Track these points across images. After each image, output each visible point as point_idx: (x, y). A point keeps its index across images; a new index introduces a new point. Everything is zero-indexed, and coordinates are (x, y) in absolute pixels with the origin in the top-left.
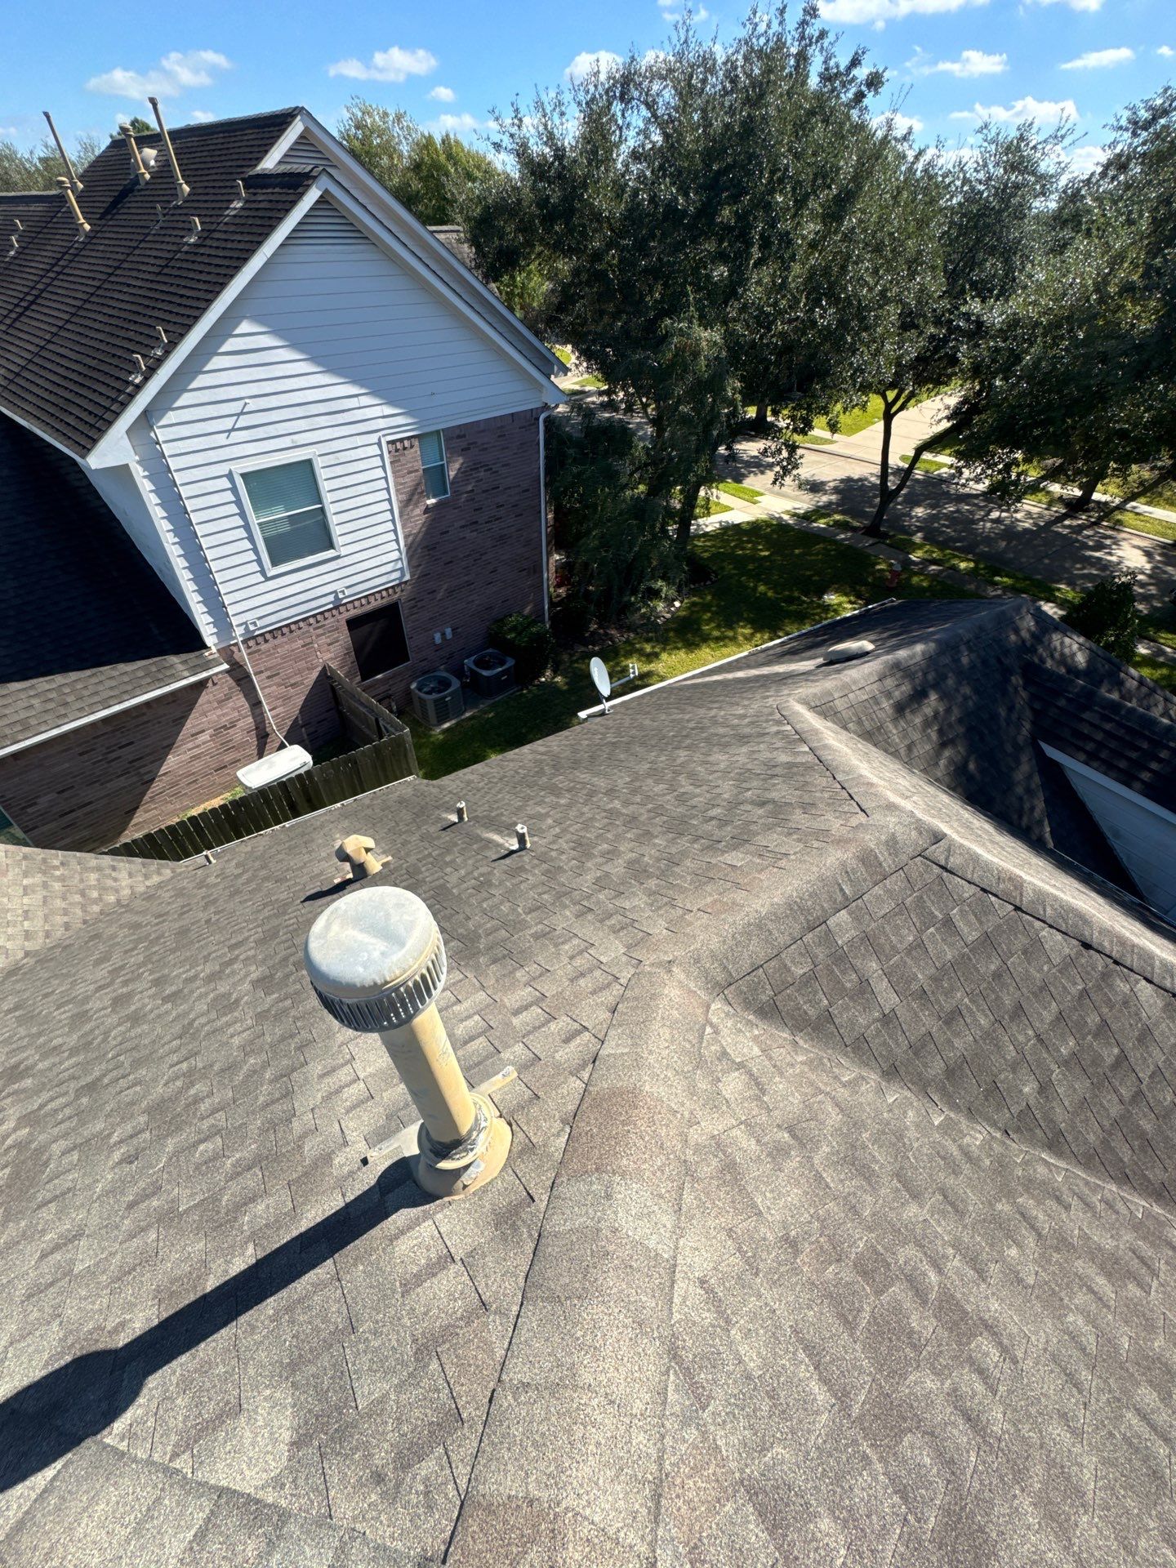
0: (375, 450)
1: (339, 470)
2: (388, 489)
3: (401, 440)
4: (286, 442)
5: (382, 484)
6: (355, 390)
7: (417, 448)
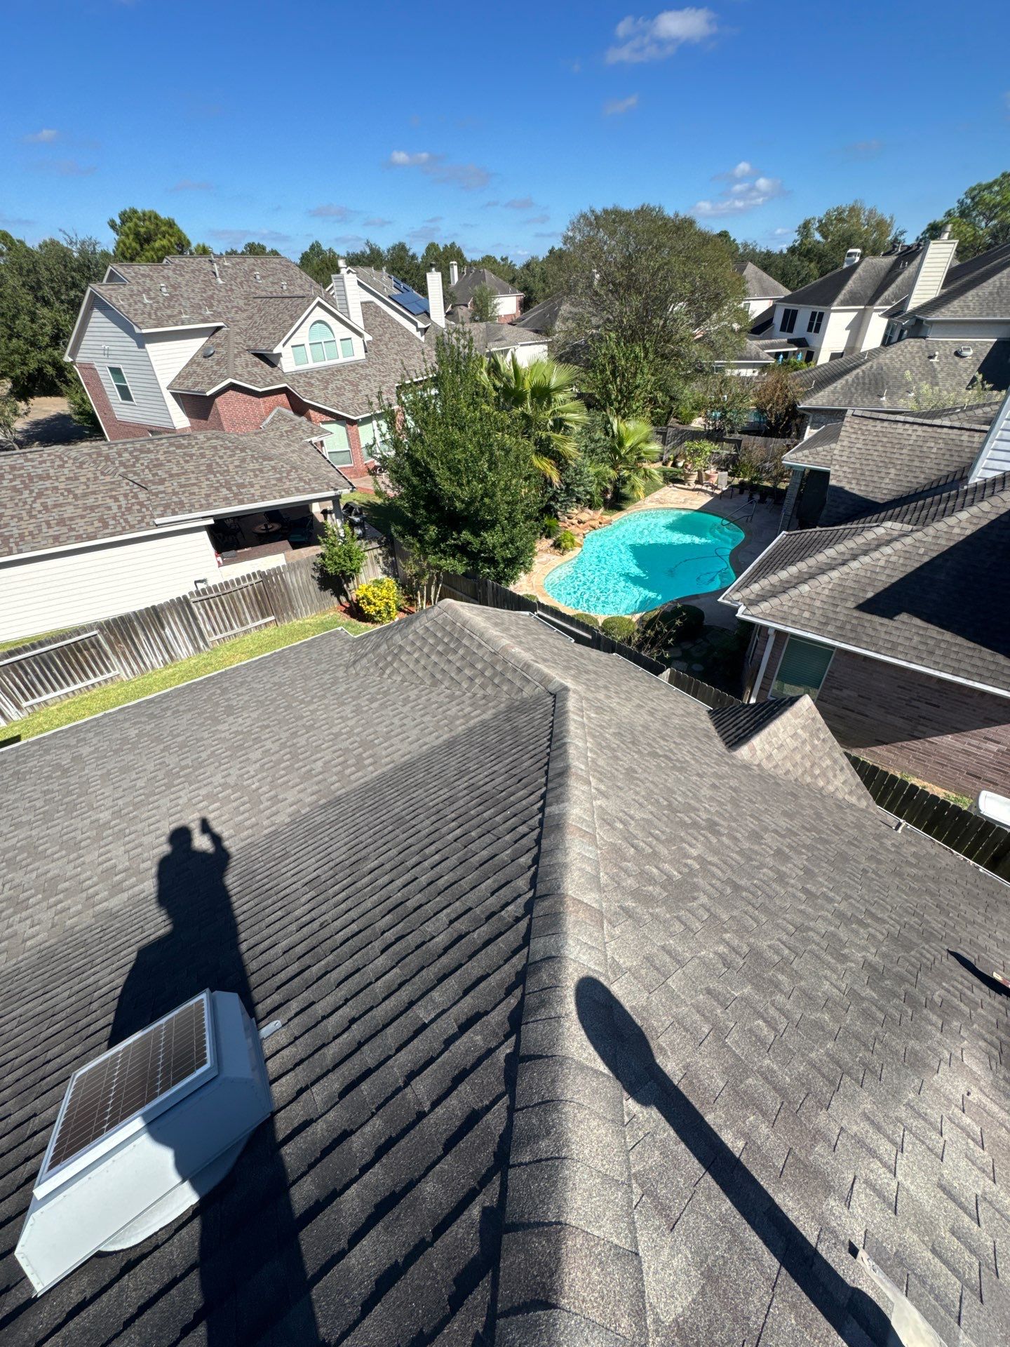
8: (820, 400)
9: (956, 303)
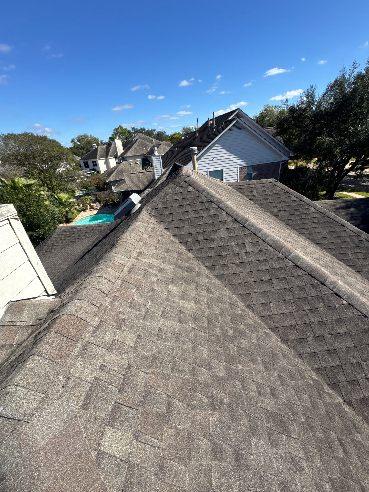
0: (237, 169)
1: (228, 172)
2: (238, 177)
3: (243, 167)
4: (219, 166)
5: (237, 176)
6: (235, 157)
7: (246, 169)
8: (111, 179)
9: (129, 152)
